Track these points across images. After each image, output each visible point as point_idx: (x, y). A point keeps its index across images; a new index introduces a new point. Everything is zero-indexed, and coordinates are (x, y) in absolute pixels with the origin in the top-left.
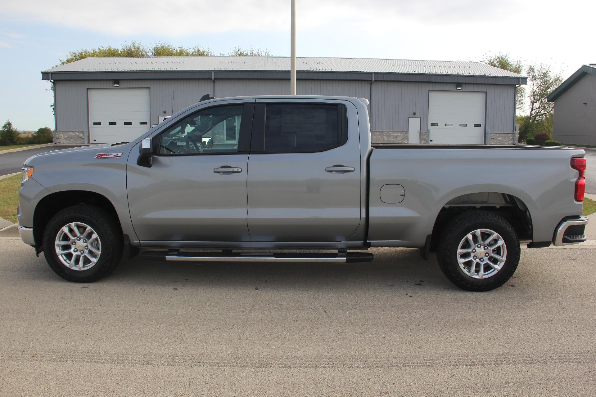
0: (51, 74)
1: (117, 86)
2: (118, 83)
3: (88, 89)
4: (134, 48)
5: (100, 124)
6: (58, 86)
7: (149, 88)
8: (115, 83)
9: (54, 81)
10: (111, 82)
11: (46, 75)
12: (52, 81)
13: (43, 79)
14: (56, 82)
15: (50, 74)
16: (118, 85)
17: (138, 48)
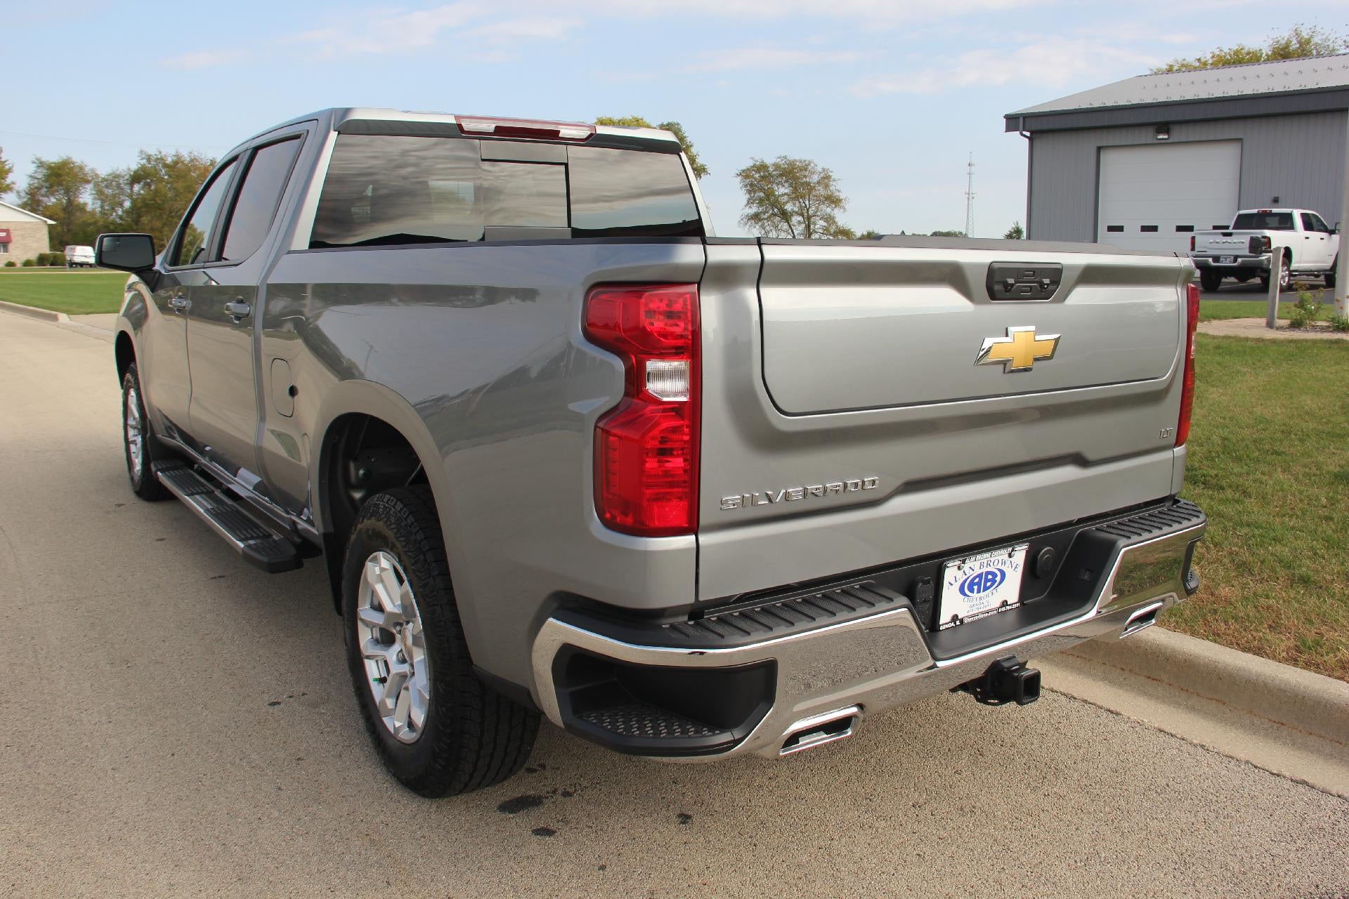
0: (1024, 118)
1: (1166, 139)
2: (1167, 132)
3: (1099, 149)
4: (1299, 42)
5: (1120, 229)
6: (1037, 143)
7: (1240, 140)
8: (1159, 132)
9: (1032, 133)
10: (1151, 131)
11: (1013, 122)
12: (1028, 134)
13: (1008, 129)
14: (1034, 136)
15: (1021, 119)
16: (1166, 137)
17: (1308, 42)
